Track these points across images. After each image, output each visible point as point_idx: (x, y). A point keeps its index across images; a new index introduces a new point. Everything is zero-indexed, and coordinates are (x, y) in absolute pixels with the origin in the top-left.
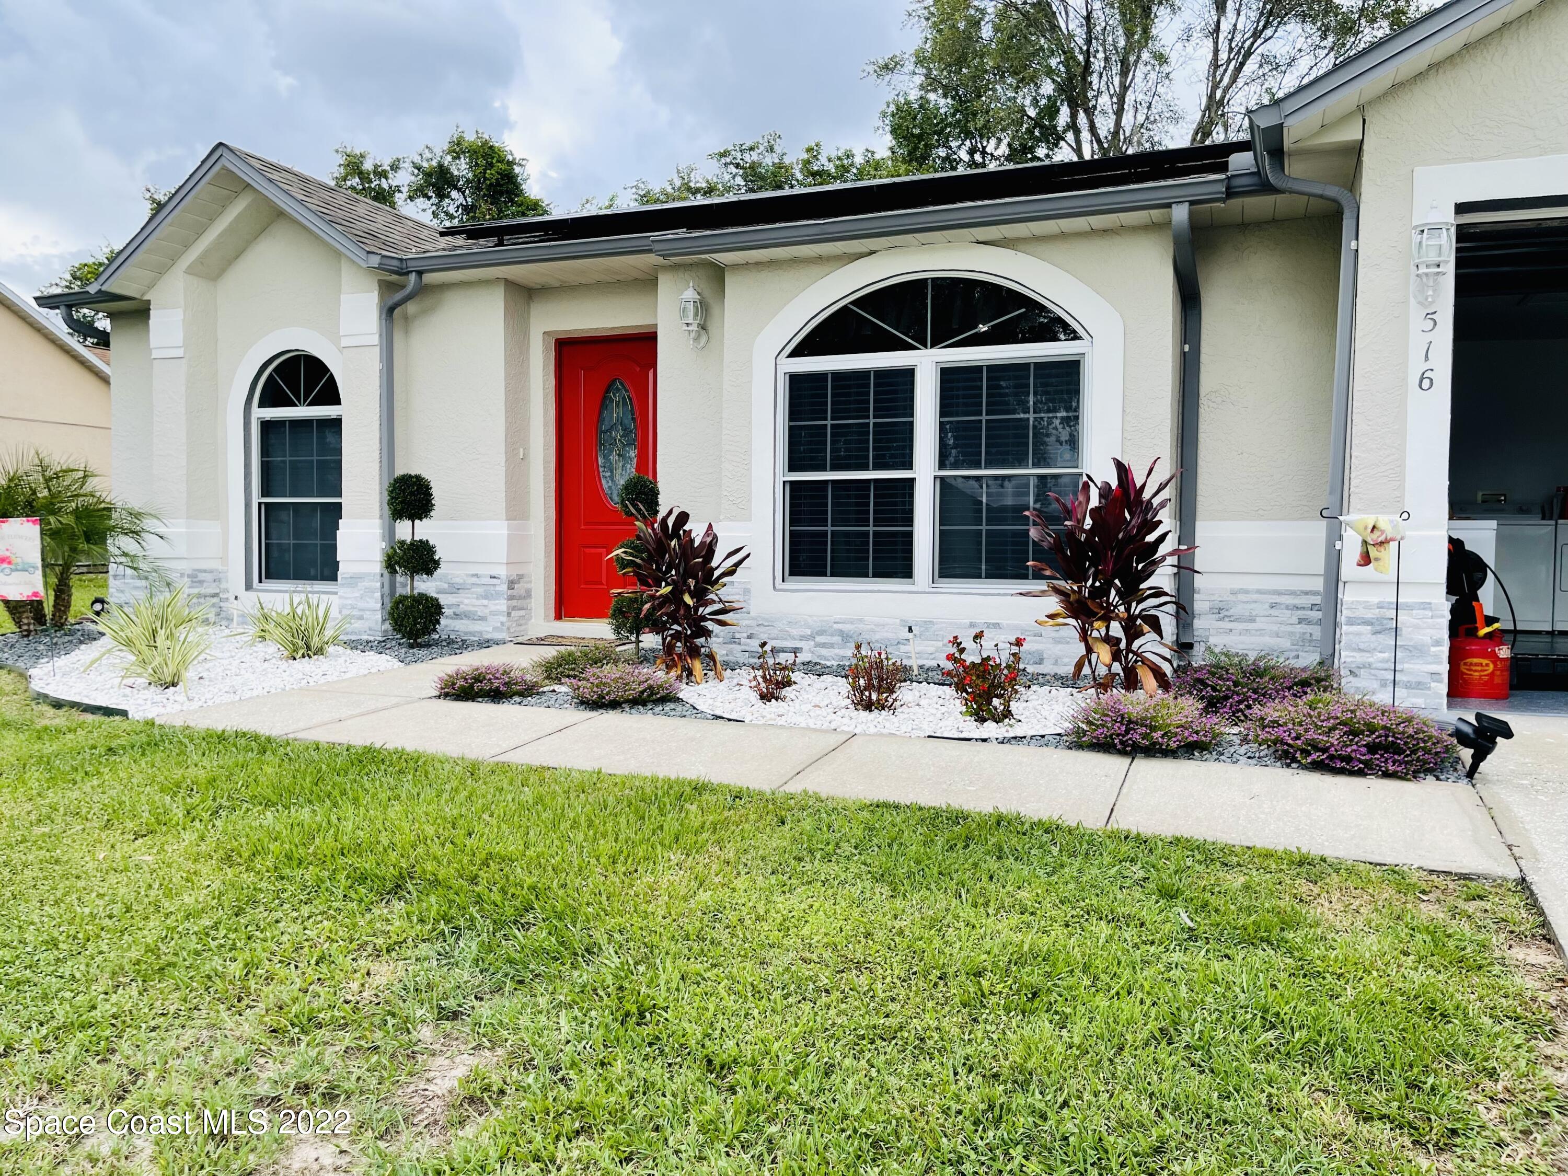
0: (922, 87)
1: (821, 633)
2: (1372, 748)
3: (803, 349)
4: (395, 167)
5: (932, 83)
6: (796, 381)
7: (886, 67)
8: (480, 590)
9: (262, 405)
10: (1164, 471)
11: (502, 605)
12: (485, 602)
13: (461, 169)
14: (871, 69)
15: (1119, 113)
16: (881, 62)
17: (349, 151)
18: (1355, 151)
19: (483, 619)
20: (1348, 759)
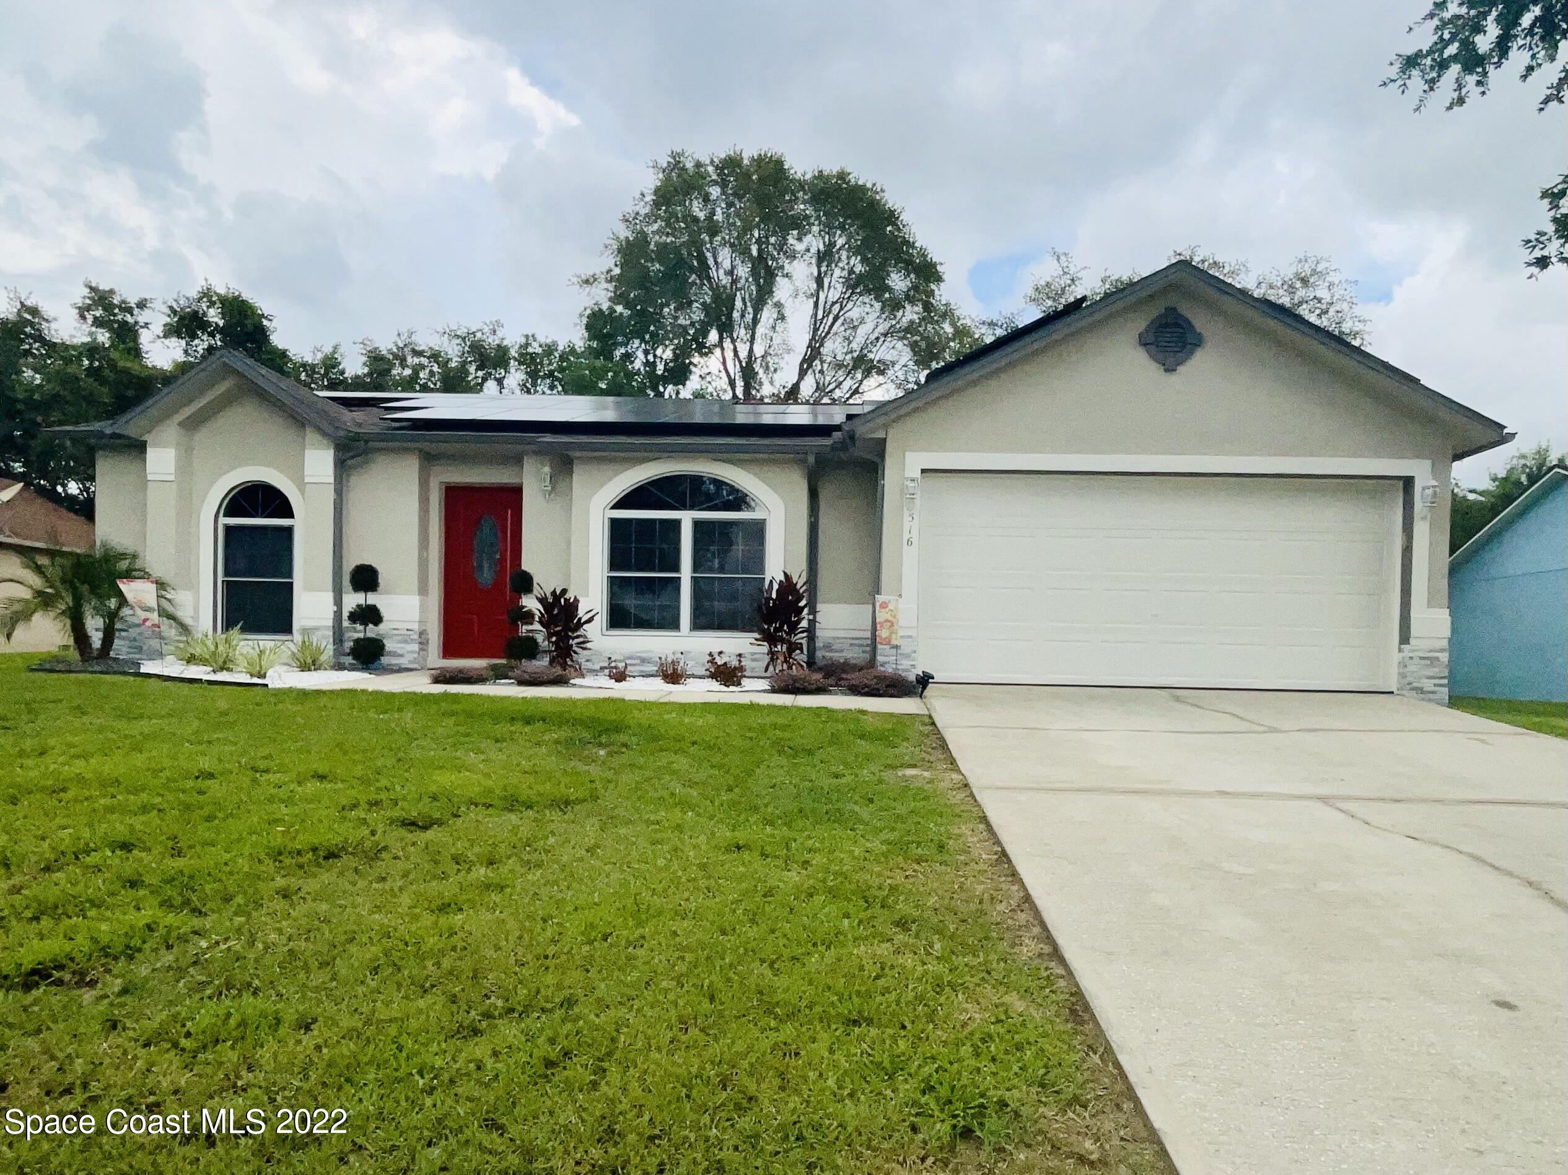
0: (610, 299)
1: (630, 658)
2: (887, 686)
3: (619, 505)
4: (142, 305)
5: (617, 299)
6: (614, 522)
7: (587, 282)
8: (400, 638)
9: (225, 515)
10: (804, 579)
11: (415, 647)
12: (402, 645)
13: (214, 316)
14: (575, 280)
15: (752, 341)
16: (584, 278)
17: (93, 285)
18: (884, 441)
19: (401, 656)
20: (878, 690)
